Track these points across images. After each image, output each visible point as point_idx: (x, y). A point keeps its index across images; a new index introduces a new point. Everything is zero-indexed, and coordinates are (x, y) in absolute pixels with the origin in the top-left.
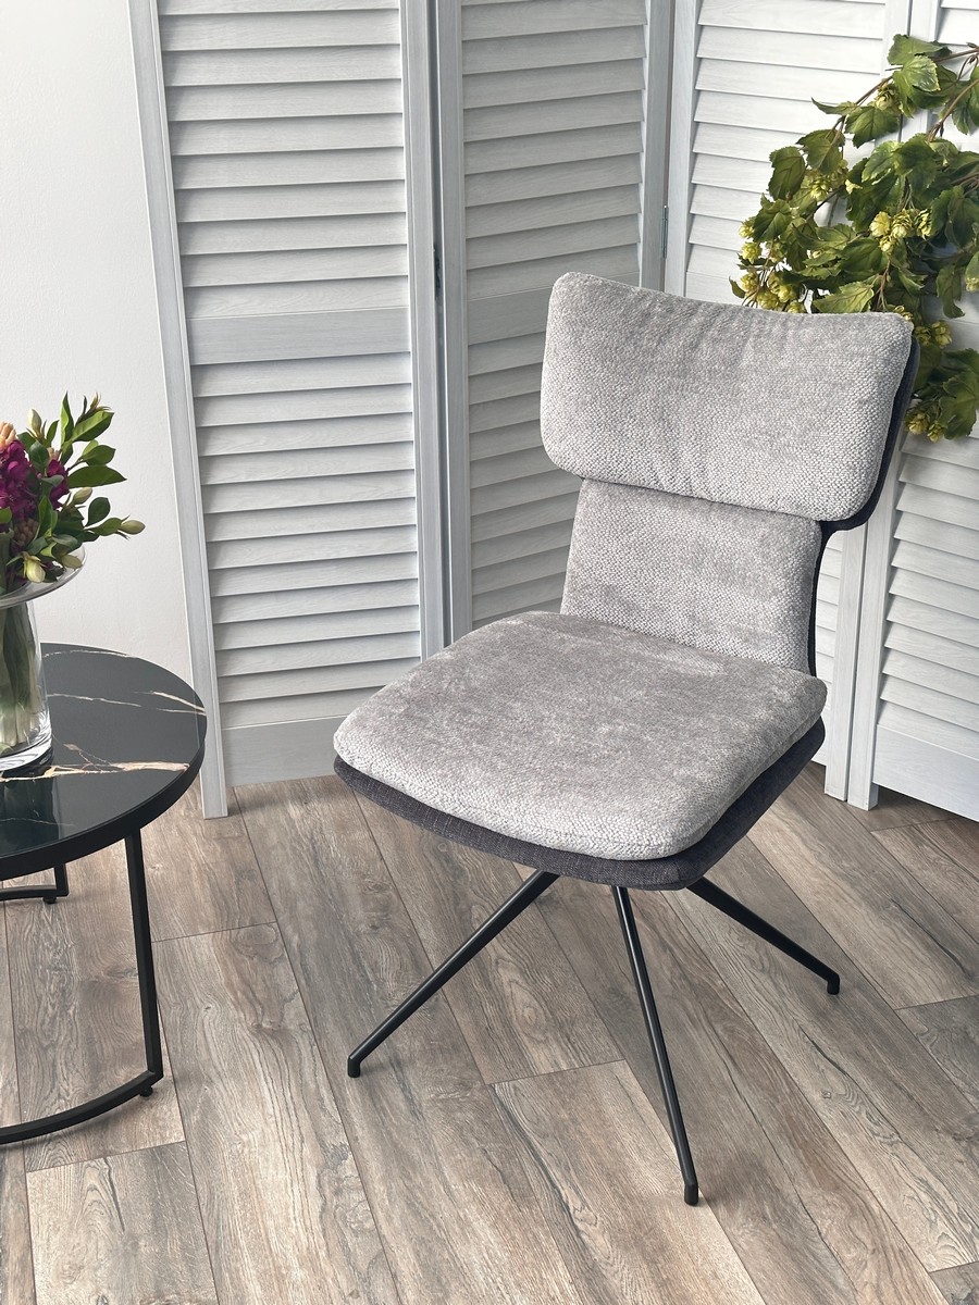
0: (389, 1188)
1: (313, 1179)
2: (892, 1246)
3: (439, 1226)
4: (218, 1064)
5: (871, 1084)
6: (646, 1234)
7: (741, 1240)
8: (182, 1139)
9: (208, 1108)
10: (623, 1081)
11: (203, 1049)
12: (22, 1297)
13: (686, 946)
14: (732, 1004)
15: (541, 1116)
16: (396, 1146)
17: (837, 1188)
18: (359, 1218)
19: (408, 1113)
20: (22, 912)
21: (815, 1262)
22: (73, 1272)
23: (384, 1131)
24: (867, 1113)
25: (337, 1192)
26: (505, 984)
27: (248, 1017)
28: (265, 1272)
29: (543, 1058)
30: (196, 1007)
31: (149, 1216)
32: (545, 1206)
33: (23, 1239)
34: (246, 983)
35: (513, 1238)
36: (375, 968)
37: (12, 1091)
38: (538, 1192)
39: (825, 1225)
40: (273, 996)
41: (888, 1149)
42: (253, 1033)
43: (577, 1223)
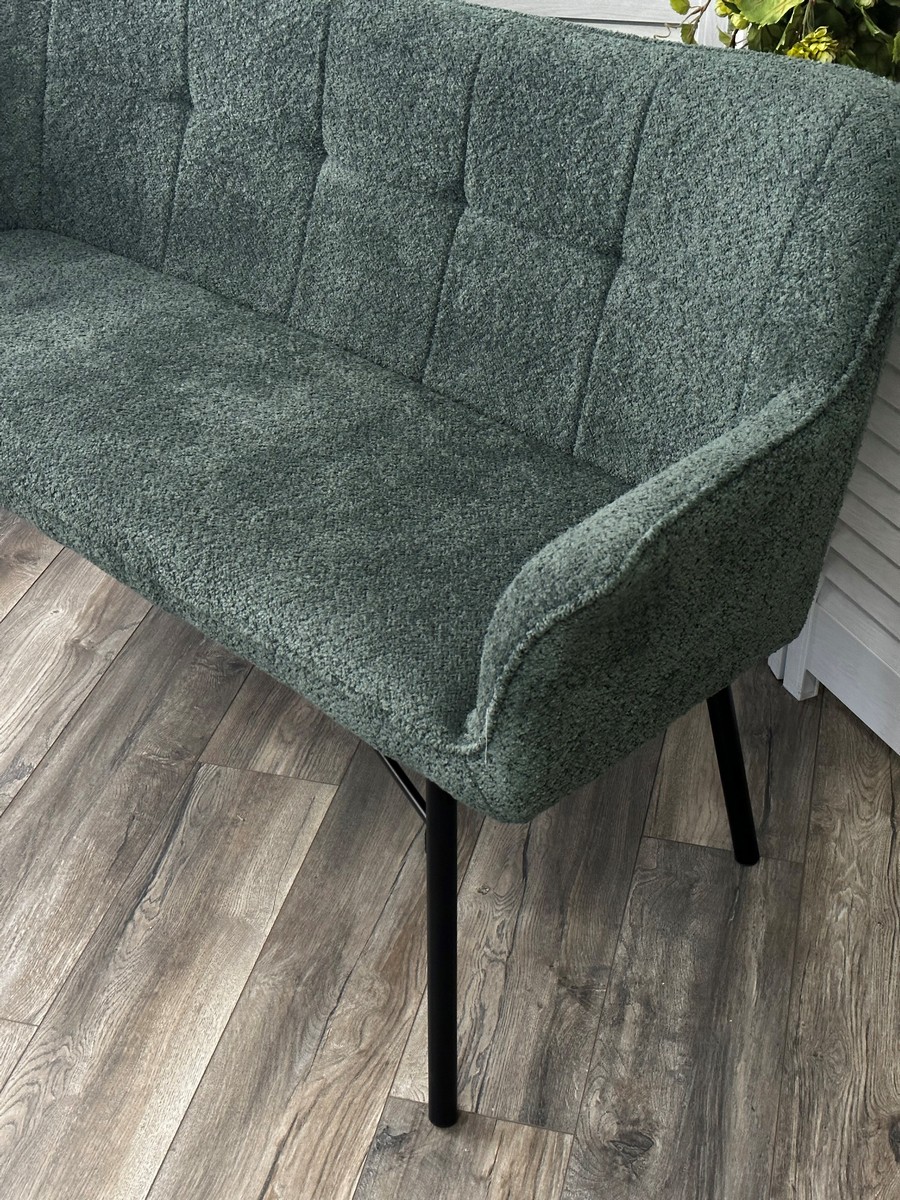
0: (25, 817)
2: (384, 1055)
3: (28, 866)
4: (12, 662)
5: (539, 896)
6: (182, 946)
7: (256, 987)
10: (315, 804)
11: (15, 645)
15: (212, 807)
16: (68, 784)
21: (298, 1038)
24: (503, 923)
27: (79, 629)
29: (271, 756)
30: (49, 607)
32: (128, 886)
34: (108, 601)
35: (72, 902)
38: (136, 871)
39: (346, 1012)
40: (115, 621)
41: (485, 962)
42: (66, 646)
43: (137, 914)
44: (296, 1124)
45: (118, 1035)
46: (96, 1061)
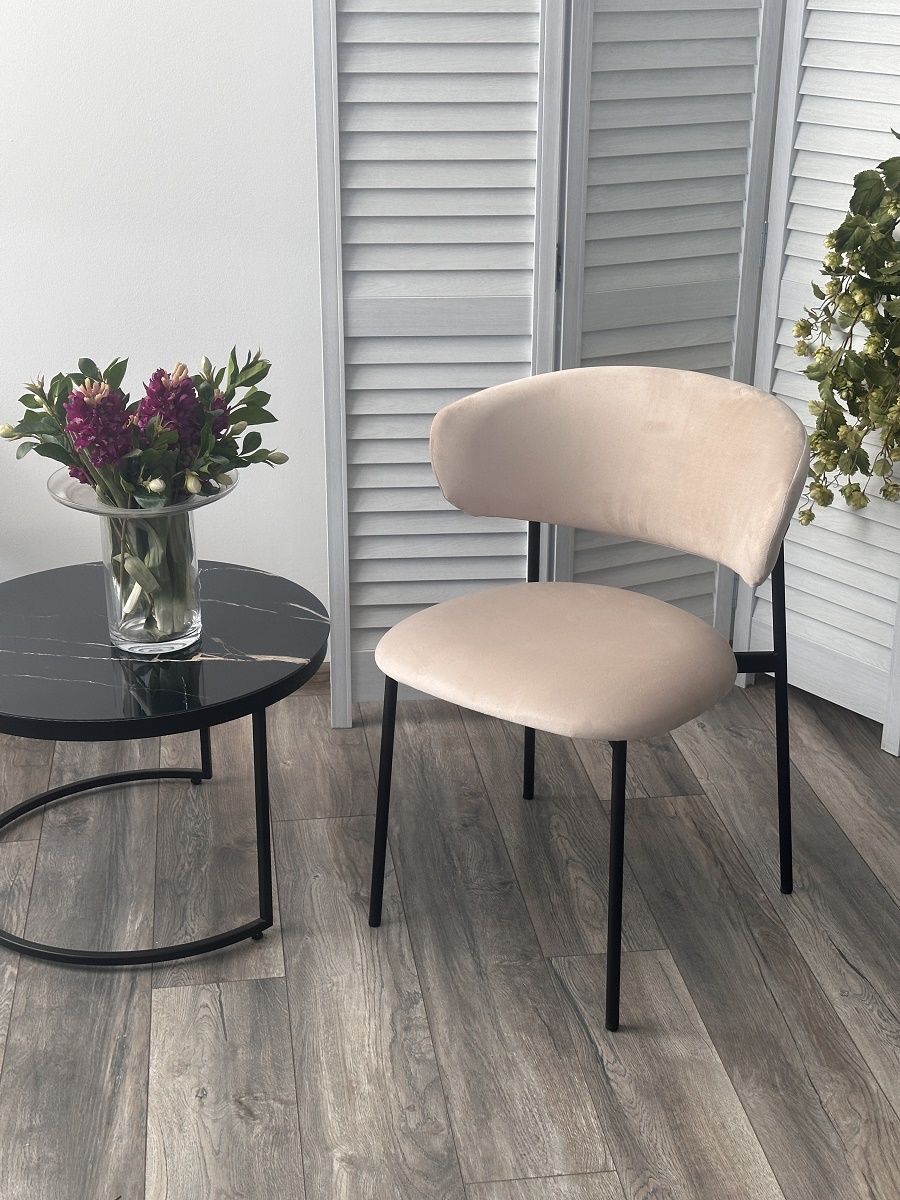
0: (451, 1031)
1: (387, 1016)
2: (884, 1119)
3: (489, 1063)
4: (319, 921)
5: (886, 987)
6: (667, 1087)
7: (750, 1101)
8: (283, 975)
9: (307, 953)
10: (664, 966)
11: (308, 908)
12: (137, 1082)
13: (736, 863)
14: (770, 913)
15: (589, 987)
16: (461, 998)
17: (842, 1068)
18: (423, 1049)
19: (475, 974)
20: (173, 789)
21: (814, 1125)
22: (180, 1068)
23: (452, 985)
24: (879, 1011)
25: (407, 1029)
26: (572, 879)
27: (349, 885)
28: (339, 1084)
29: (597, 941)
30: (306, 874)
31: (249, 1031)
32: (583, 1057)
33: (143, 1039)
34: (351, 860)
35: (552, 1079)
36: (461, 858)
37: (148, 926)
38: (577, 1045)
39: (826, 1096)
41: (893, 1041)
42: (351, 900)
43: (608, 1073)
44: (869, 1179)
45: (681, 1160)
46: (683, 1181)
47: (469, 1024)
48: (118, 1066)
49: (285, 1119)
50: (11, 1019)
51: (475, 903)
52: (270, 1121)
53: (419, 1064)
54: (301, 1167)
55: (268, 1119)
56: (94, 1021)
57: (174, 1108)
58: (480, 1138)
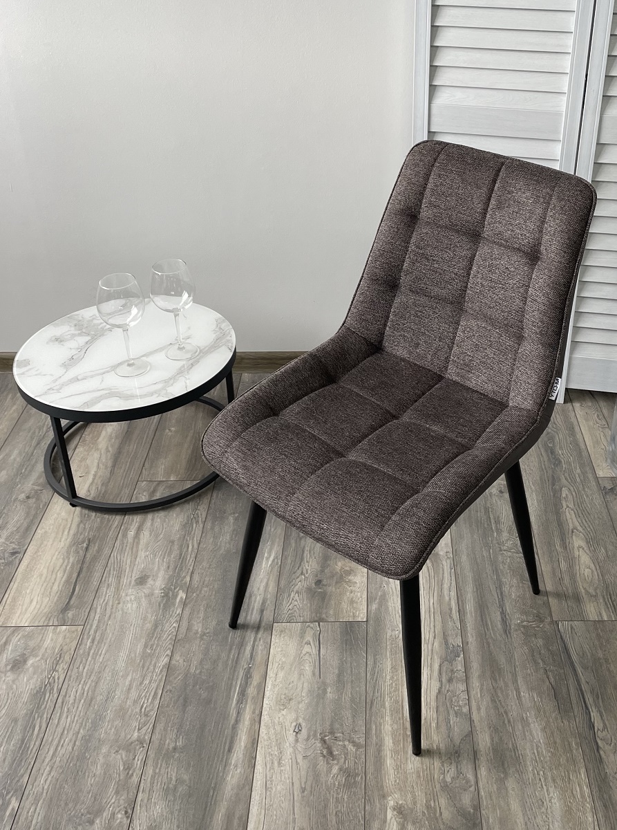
1: (436, 667)
8: (365, 620)
9: (384, 600)
12: (254, 713)
18: (461, 702)
19: (502, 632)
22: (285, 702)
23: (485, 641)
25: (450, 680)
26: (576, 548)
28: (397, 730)
31: (337, 671)
33: (263, 670)
36: (497, 522)
37: (277, 564)
47: (496, 681)
48: (243, 693)
49: (355, 762)
50: (176, 642)
51: (505, 564)
52: (345, 762)
53: (457, 717)
54: (363, 813)
55: (343, 760)
56: (231, 649)
57: (277, 740)
58: (499, 797)
